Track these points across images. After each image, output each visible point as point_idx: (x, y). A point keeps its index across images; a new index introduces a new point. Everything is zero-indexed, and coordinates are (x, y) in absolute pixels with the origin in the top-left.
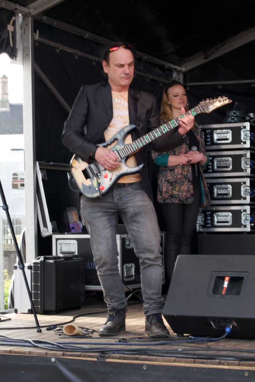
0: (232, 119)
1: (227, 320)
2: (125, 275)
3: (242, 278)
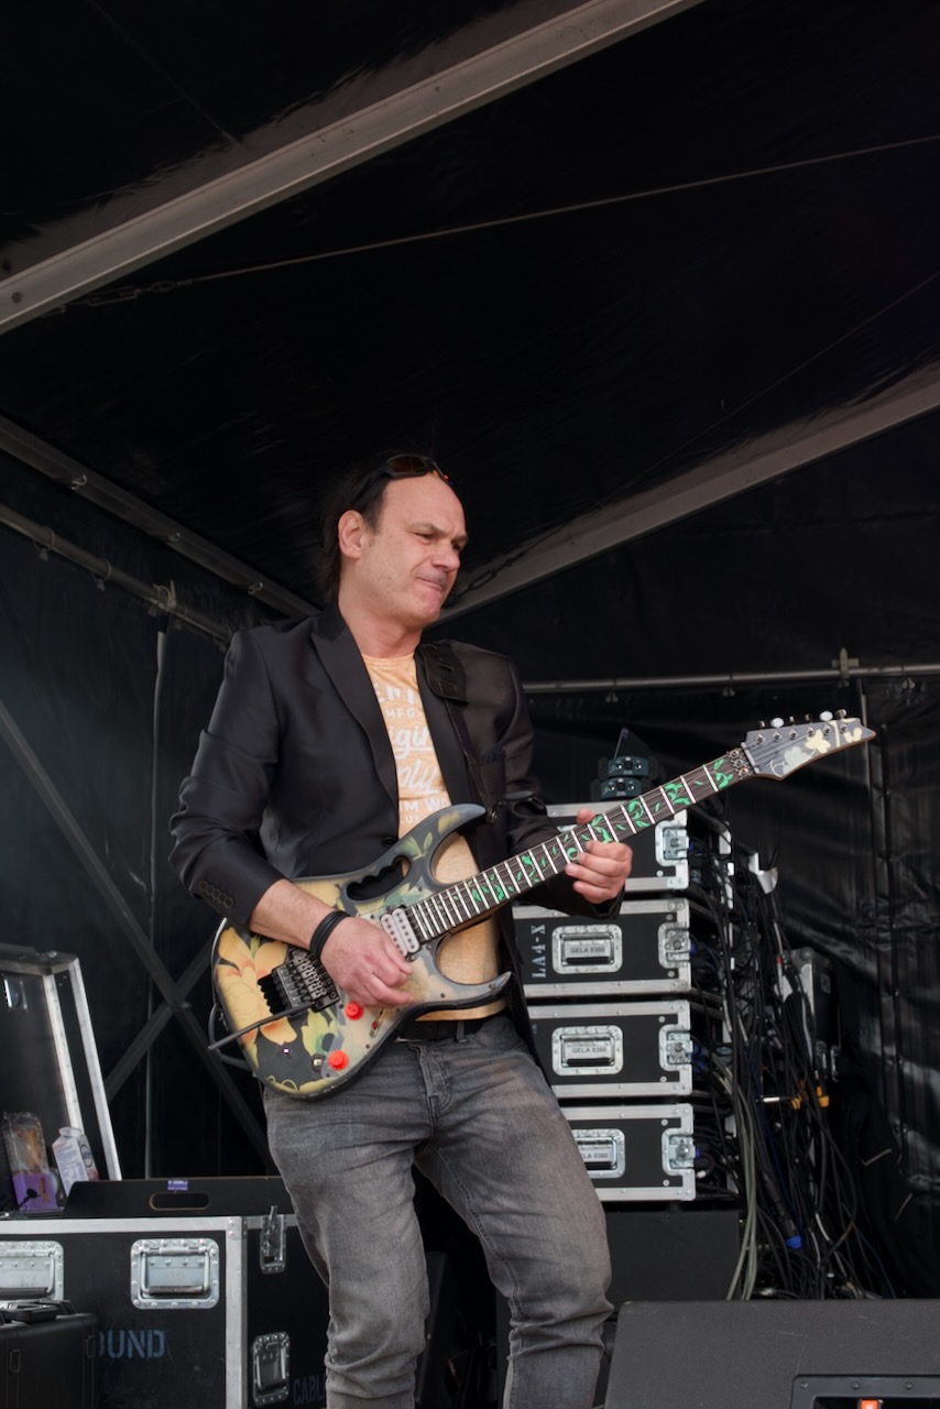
0: (621, 787)
2: (258, 1381)
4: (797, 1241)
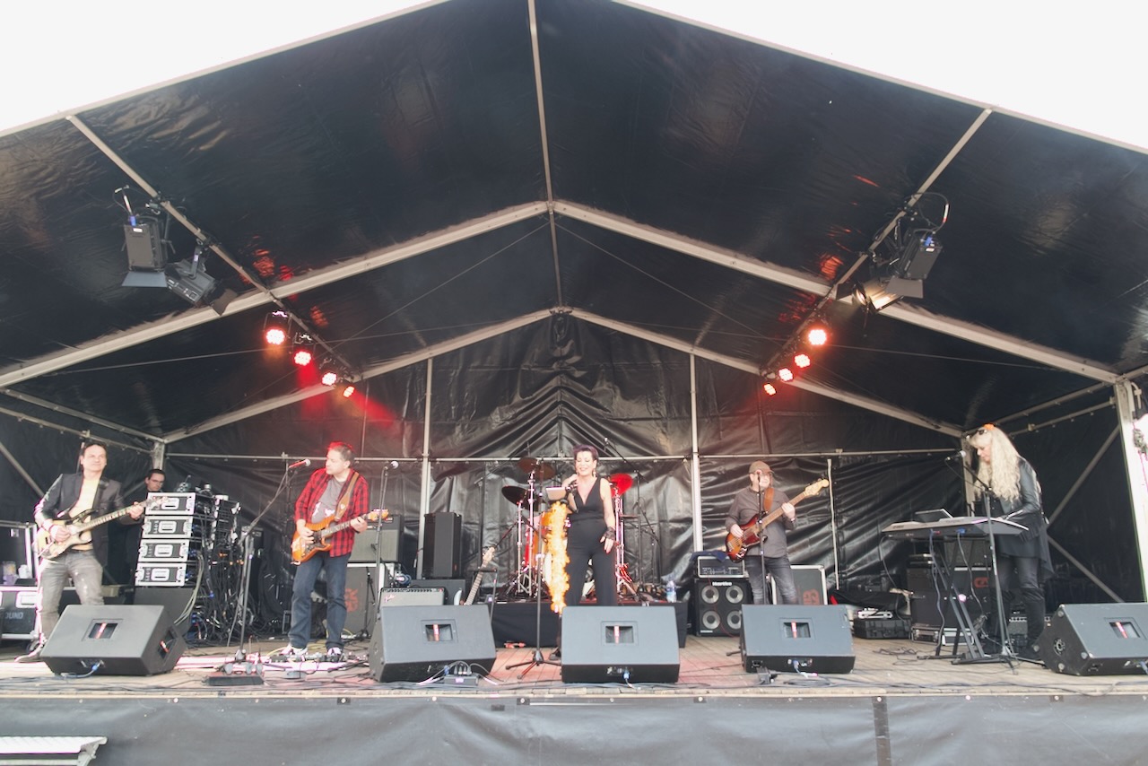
0: (182, 490)
1: (96, 660)
3: (116, 624)
4: (212, 596)
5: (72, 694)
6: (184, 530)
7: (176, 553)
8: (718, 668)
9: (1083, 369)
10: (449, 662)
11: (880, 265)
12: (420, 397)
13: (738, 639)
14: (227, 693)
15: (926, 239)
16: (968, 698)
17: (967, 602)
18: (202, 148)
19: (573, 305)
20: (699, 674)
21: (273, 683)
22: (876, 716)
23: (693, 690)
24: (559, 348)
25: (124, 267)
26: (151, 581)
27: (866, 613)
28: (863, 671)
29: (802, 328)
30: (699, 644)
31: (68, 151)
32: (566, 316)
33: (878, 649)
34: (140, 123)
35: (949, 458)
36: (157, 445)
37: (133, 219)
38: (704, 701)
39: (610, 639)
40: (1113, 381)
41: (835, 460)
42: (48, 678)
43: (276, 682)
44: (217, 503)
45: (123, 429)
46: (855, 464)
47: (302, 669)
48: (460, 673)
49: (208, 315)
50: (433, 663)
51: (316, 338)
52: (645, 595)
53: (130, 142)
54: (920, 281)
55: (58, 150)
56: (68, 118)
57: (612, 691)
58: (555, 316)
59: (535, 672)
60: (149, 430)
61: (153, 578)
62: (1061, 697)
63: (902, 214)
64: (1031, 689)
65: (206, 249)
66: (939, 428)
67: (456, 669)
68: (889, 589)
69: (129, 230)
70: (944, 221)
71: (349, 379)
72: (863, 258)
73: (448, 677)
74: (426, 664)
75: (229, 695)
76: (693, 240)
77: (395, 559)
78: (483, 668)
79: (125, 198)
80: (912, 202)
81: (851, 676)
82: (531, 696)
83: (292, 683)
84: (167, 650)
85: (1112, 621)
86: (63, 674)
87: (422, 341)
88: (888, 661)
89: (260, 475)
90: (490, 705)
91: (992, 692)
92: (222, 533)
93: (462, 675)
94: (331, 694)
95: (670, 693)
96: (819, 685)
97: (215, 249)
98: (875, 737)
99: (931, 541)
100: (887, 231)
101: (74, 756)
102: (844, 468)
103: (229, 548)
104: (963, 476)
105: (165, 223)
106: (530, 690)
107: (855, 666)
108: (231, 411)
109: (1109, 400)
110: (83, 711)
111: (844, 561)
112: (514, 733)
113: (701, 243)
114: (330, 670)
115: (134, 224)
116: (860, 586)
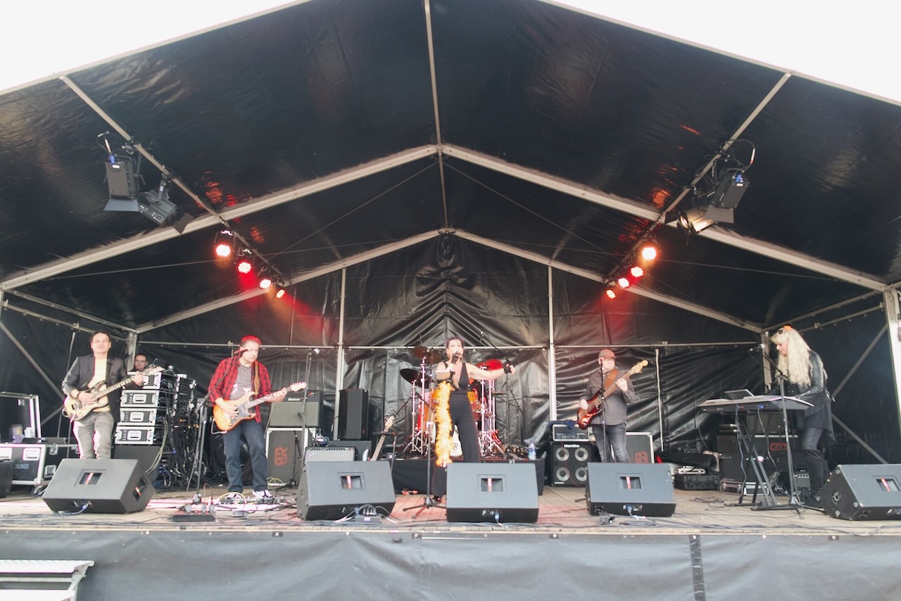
1: (85, 501)
2: (46, 473)
3: (101, 474)
4: (175, 452)
5: (67, 527)
6: (153, 401)
7: (146, 419)
8: (568, 512)
9: (859, 280)
10: (359, 505)
11: (699, 197)
12: (336, 299)
13: (584, 490)
14: (187, 527)
15: (736, 176)
16: (764, 537)
17: (764, 463)
18: (166, 102)
19: (456, 227)
20: (554, 516)
21: (223, 520)
22: (692, 550)
23: (549, 528)
24: (445, 261)
25: (105, 194)
26: (127, 440)
27: (684, 470)
28: (682, 515)
29: (637, 246)
30: (554, 493)
31: (61, 104)
32: (451, 235)
33: (693, 498)
34: (117, 82)
35: (752, 350)
36: (131, 335)
37: (112, 158)
38: (557, 538)
39: (485, 489)
40: (882, 290)
41: (661, 350)
42: (48, 515)
43: (225, 519)
44: (178, 380)
45: (105, 322)
46: (678, 354)
47: (245, 509)
48: (368, 514)
49: (171, 233)
50: (346, 506)
51: (255, 251)
52: (512, 455)
53: (110, 97)
54: (732, 209)
55: (54, 103)
56: (61, 78)
57: (485, 529)
58: (442, 235)
59: (425, 514)
60: (124, 323)
61: (129, 438)
62: (837, 537)
63: (718, 156)
64: (814, 530)
65: (169, 182)
66: (744, 325)
67: (364, 510)
68: (702, 451)
69: (109, 166)
70: (751, 162)
71: (281, 284)
72: (686, 191)
73: (358, 517)
74: (342, 506)
75: (188, 529)
76: (552, 176)
77: (316, 424)
78: (385, 509)
79: (106, 141)
80: (726, 147)
81: (672, 519)
82: (423, 531)
83: (237, 520)
84: (140, 494)
85: (878, 478)
86: (60, 512)
87: (338, 255)
88: (701, 507)
89: (211, 358)
90: (391, 539)
91: (783, 532)
92: (182, 403)
93: (369, 515)
94: (268, 529)
95: (531, 531)
96: (647, 525)
97: (176, 181)
98: (691, 566)
99: (737, 414)
100: (706, 170)
101: (69, 575)
102: (669, 357)
103: (188, 415)
104: (763, 363)
105: (137, 162)
106: (422, 528)
107: (676, 511)
108: (189, 308)
109: (879, 305)
110: (76, 541)
111: (667, 430)
112: (409, 560)
113: (557, 178)
114: (266, 511)
115: (113, 162)
116: (680, 449)
